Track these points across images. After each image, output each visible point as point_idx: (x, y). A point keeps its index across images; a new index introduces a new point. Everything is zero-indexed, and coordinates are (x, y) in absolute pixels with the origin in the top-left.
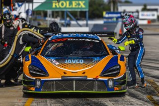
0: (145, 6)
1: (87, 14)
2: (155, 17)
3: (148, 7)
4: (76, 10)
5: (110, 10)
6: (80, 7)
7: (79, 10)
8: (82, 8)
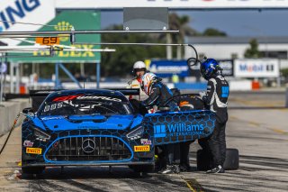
0: (254, 44)
1: (98, 68)
2: (275, 73)
3: (262, 48)
4: (77, 61)
5: (165, 55)
6: (85, 55)
7: (83, 62)
8: (88, 57)
